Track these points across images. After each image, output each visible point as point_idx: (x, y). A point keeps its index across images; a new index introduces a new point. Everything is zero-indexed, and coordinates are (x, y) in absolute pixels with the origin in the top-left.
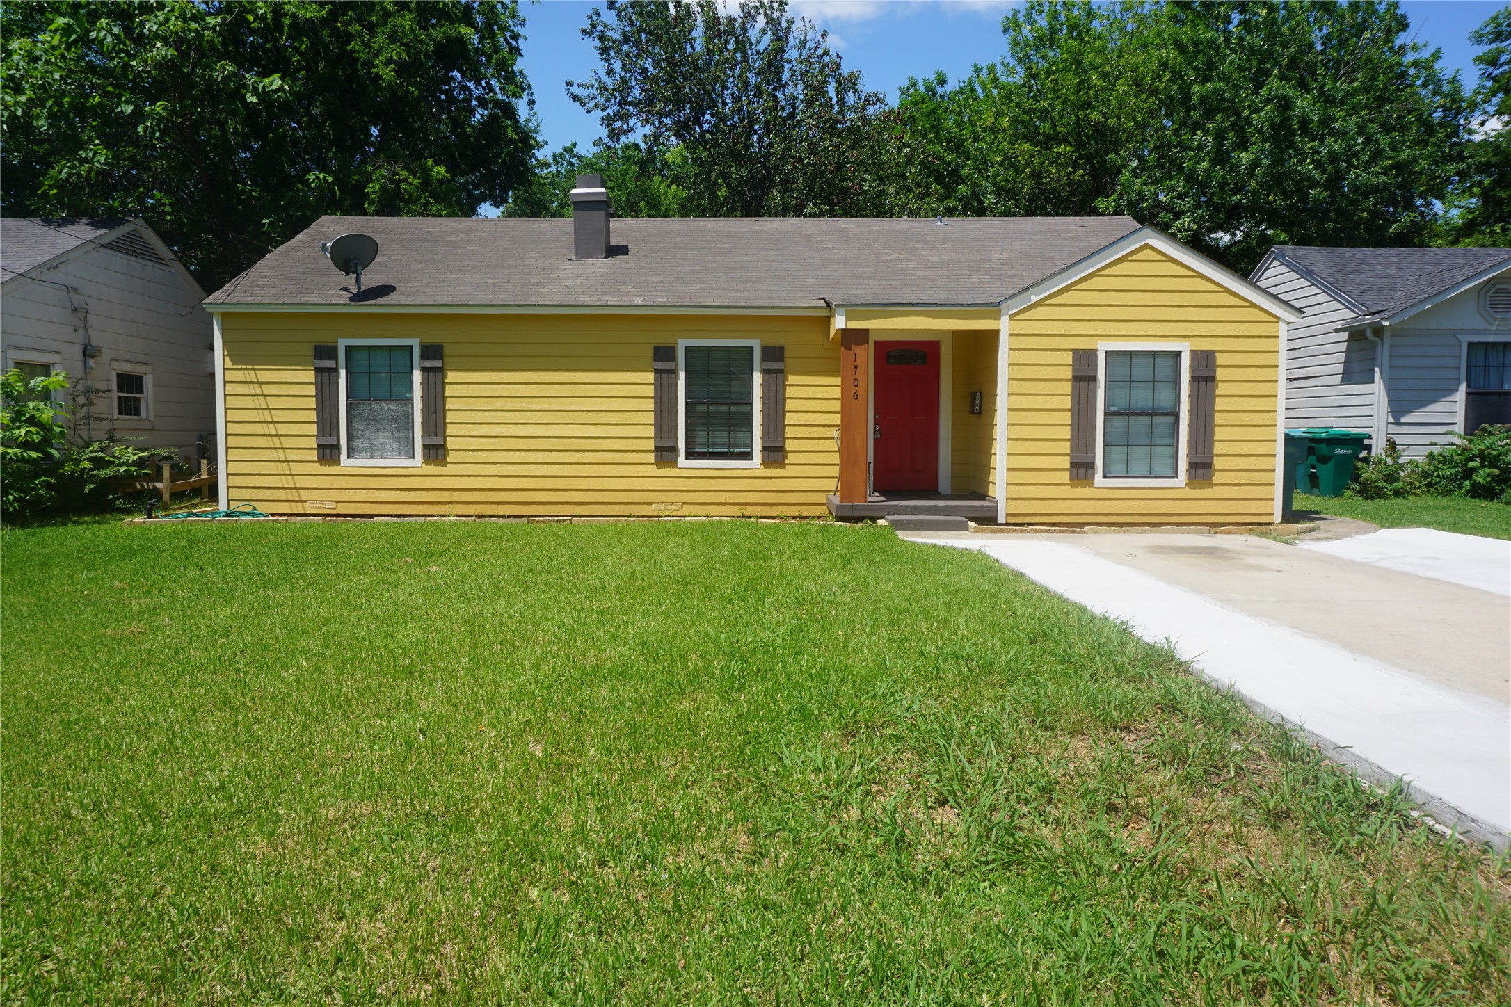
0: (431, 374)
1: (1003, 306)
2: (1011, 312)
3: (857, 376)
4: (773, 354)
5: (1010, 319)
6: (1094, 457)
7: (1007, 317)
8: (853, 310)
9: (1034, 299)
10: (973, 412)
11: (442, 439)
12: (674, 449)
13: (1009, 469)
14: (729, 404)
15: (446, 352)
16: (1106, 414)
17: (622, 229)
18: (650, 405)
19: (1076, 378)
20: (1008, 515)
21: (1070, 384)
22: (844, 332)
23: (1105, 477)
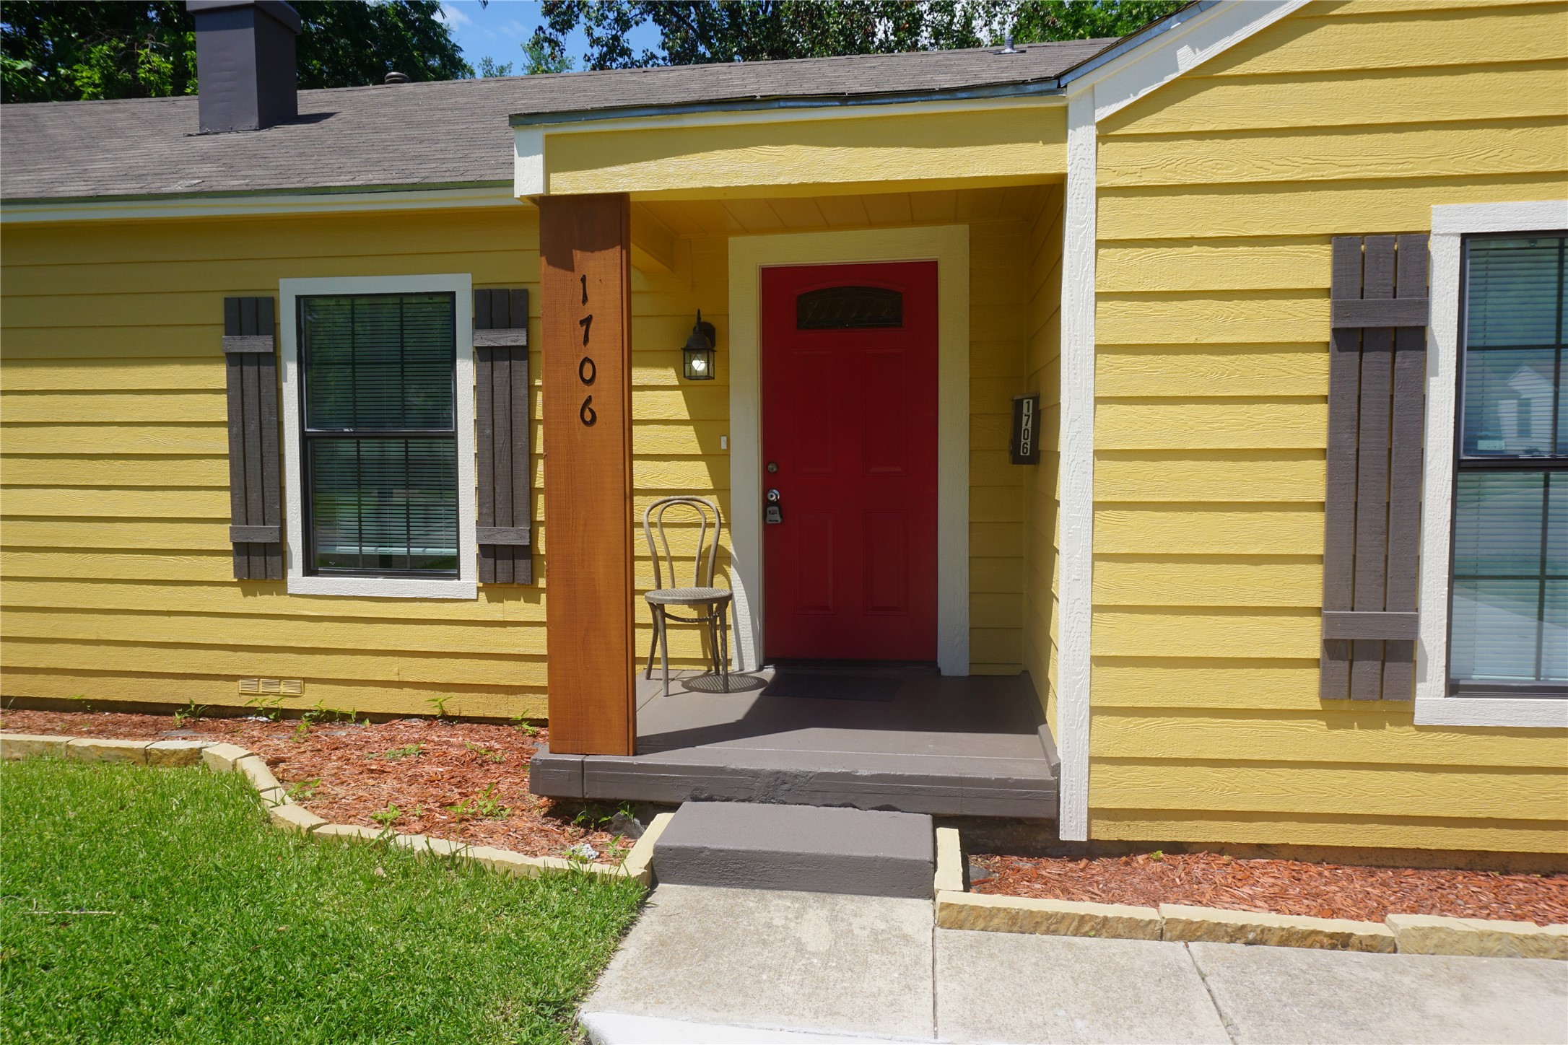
1: (1075, 90)
2: (1102, 113)
3: (593, 350)
5: (1102, 138)
6: (1414, 622)
7: (1092, 131)
9: (1188, 59)
10: (1017, 459)
12: (278, 549)
13: (1098, 661)
14: (406, 437)
16: (1460, 466)
18: (219, 441)
19: (1349, 340)
20: (1094, 814)
21: (1322, 362)
22: (546, 203)
23: (1454, 689)
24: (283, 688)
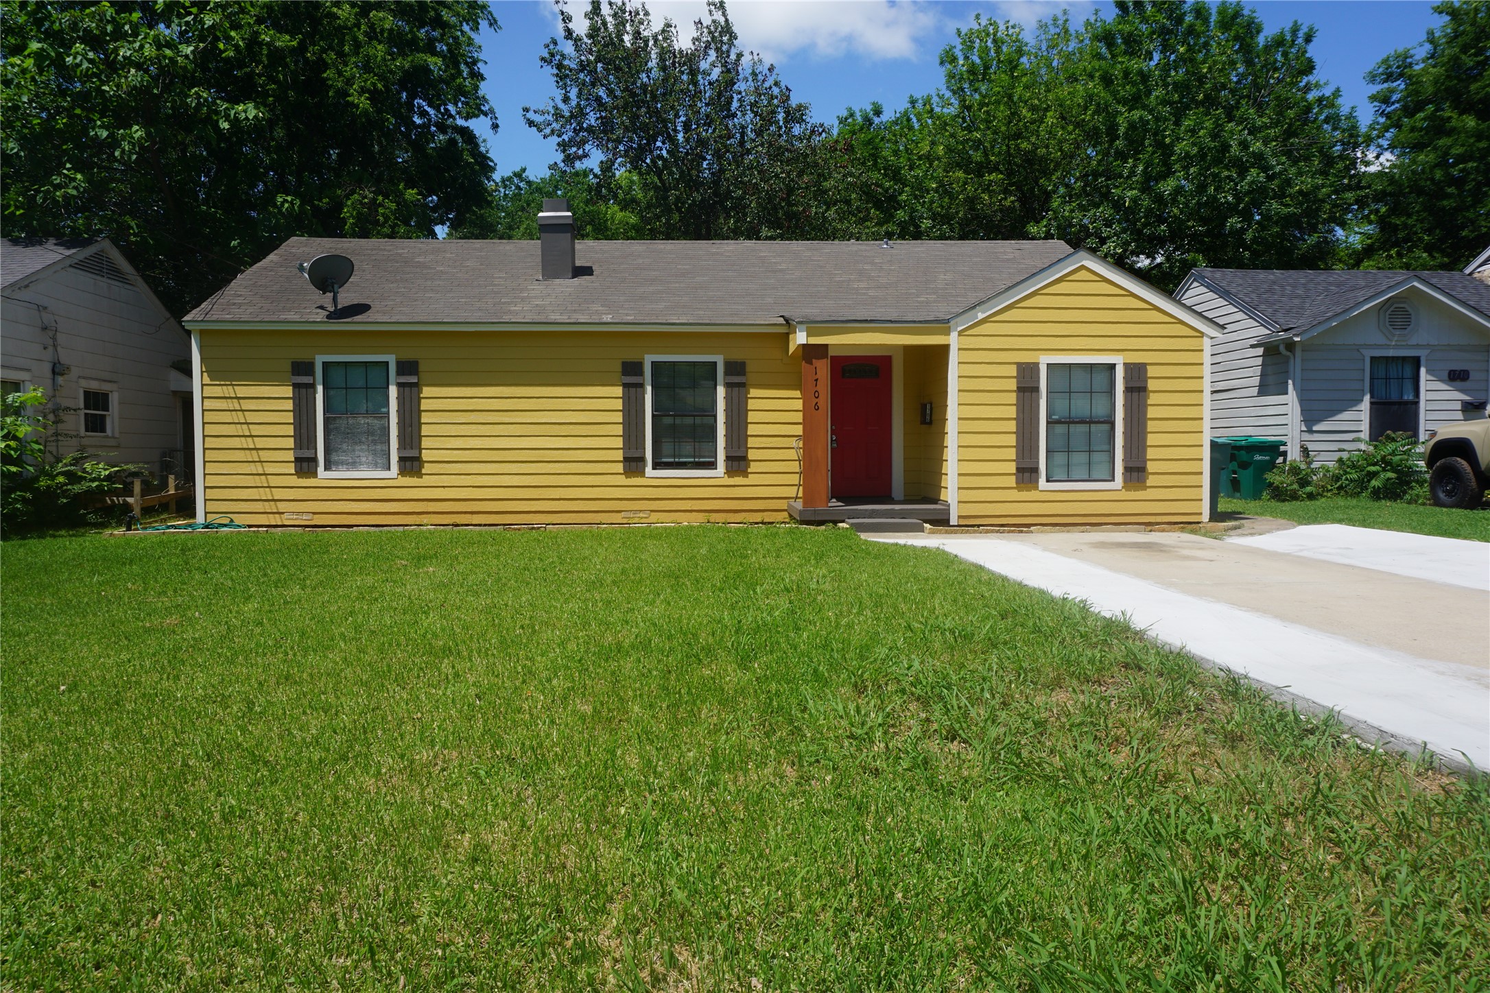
0: (407, 389)
1: (952, 323)
2: (959, 329)
3: (818, 388)
4: (736, 369)
5: (959, 335)
6: (1038, 462)
7: (957, 333)
8: (813, 326)
9: (981, 316)
10: (924, 422)
11: (417, 452)
12: (642, 459)
13: (960, 475)
14: (694, 416)
15: (422, 368)
16: (1048, 423)
17: (587, 250)
18: (619, 417)
19: (1021, 390)
20: (959, 517)
21: (1014, 395)
22: (805, 347)
23: (1048, 481)
24: (641, 515)
